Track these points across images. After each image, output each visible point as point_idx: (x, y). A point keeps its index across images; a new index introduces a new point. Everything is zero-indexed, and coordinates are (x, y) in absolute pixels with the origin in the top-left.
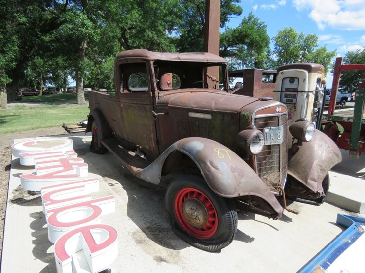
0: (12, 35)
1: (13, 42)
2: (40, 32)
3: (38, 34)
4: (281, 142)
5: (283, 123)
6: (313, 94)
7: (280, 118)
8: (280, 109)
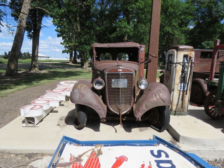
0: (93, 36)
1: (93, 39)
2: (108, 33)
3: (107, 34)
4: (121, 87)
5: (127, 78)
6: (180, 65)
7: (120, 75)
8: (121, 70)
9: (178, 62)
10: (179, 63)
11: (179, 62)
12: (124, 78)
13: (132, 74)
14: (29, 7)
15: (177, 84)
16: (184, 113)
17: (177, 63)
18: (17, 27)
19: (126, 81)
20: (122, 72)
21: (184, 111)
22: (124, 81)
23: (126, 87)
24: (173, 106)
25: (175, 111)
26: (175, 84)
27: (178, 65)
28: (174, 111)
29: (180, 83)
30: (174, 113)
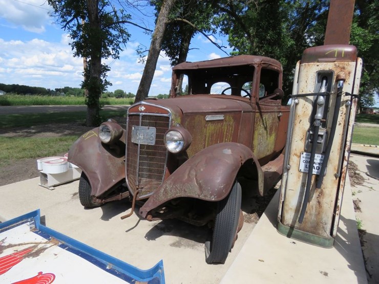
4: (140, 142)
5: (155, 125)
6: (307, 100)
7: (141, 118)
8: (143, 108)
9: (300, 93)
10: (304, 96)
11: (304, 93)
12: (150, 125)
13: (168, 118)
14: (166, 21)
15: (296, 155)
16: (316, 238)
17: (298, 96)
18: (149, 51)
19: (153, 131)
20: (145, 111)
21: (319, 234)
22: (148, 131)
23: (153, 144)
24: (287, 211)
25: (292, 227)
26: (293, 152)
27: (301, 101)
28: (288, 225)
29: (305, 151)
30: (288, 231)
